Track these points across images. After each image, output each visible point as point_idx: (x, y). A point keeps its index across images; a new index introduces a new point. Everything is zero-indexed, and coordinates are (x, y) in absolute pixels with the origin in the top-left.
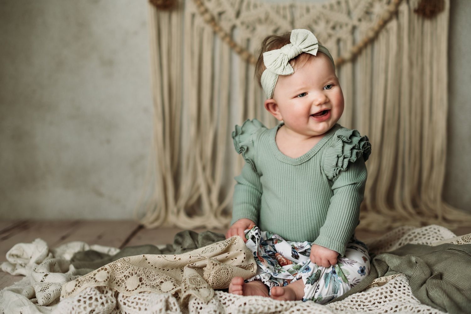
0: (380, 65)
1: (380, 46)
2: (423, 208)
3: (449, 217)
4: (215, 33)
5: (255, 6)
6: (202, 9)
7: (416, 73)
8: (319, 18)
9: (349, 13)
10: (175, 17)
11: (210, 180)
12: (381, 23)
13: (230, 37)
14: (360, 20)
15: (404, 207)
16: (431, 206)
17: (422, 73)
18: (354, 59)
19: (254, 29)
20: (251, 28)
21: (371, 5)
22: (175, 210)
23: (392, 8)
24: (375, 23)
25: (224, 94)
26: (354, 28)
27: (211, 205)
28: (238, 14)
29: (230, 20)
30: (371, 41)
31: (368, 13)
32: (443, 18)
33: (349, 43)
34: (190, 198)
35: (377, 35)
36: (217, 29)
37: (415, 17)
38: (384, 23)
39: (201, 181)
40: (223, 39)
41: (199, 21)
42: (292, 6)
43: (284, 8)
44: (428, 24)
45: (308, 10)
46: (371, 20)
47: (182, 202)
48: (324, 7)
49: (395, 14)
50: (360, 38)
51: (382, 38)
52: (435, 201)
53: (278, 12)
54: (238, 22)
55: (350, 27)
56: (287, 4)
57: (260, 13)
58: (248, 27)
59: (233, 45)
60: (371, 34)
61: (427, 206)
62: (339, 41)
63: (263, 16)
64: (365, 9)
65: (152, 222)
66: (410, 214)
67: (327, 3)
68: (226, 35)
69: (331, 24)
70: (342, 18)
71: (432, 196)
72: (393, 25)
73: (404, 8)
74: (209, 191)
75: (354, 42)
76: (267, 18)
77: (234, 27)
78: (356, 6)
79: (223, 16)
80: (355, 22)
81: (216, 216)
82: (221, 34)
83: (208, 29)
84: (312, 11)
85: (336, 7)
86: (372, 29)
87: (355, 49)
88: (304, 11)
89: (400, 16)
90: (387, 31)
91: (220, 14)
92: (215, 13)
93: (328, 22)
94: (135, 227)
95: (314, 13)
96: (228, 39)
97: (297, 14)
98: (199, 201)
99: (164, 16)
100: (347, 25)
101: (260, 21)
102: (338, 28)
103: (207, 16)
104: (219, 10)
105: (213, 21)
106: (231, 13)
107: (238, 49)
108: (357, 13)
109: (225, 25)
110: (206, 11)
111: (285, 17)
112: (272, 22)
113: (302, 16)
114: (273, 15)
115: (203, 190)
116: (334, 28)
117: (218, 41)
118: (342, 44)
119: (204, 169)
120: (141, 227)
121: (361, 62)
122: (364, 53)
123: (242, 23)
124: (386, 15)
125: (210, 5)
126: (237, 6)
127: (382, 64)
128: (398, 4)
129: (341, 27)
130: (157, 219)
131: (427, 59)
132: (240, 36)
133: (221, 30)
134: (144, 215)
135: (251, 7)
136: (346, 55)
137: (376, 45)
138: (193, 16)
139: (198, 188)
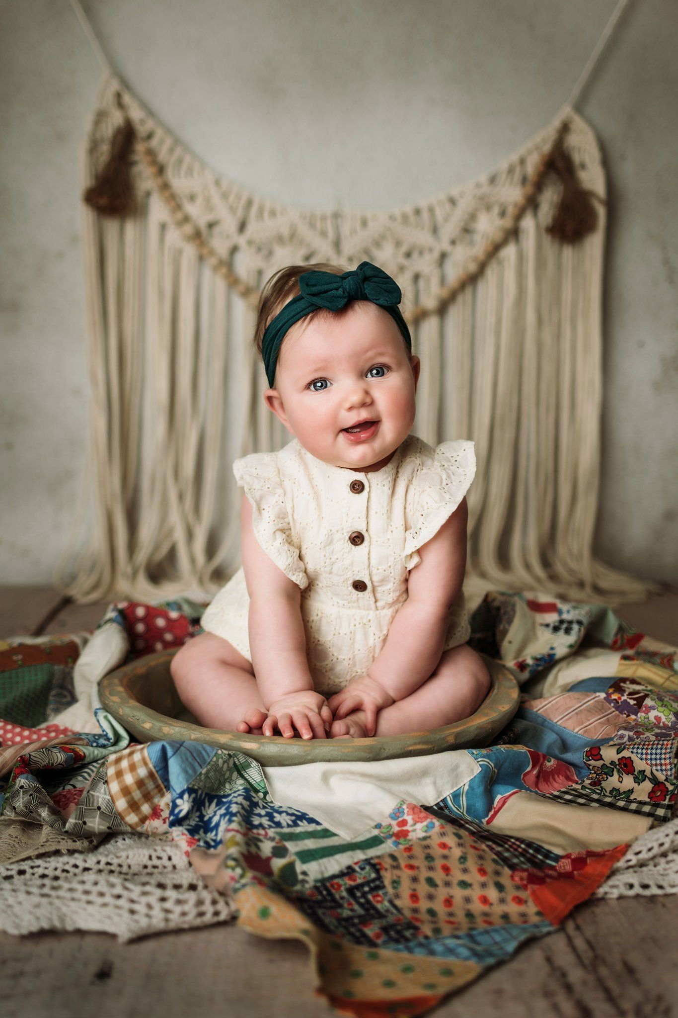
0: (486, 319)
1: (487, 288)
2: (559, 568)
3: (604, 584)
4: (201, 259)
5: (273, 214)
6: (179, 216)
7: (547, 336)
8: (383, 237)
9: (435, 230)
10: (131, 229)
11: (191, 516)
12: (490, 249)
13: (227, 266)
14: (453, 242)
15: (528, 567)
16: (573, 565)
17: (558, 336)
18: (442, 309)
19: (270, 253)
20: (265, 251)
21: (473, 217)
22: (129, 570)
23: (508, 223)
24: (479, 249)
25: (217, 366)
26: (443, 256)
27: (193, 560)
28: (242, 227)
29: (228, 237)
30: (472, 280)
31: (467, 230)
32: (595, 243)
33: (435, 282)
34: (157, 548)
35: (482, 268)
36: (205, 251)
37: (547, 239)
38: (495, 249)
39: (175, 519)
40: (216, 269)
41: (174, 236)
42: (336, 216)
43: (324, 218)
44: (568, 252)
45: (364, 223)
46: (471, 243)
47: (142, 556)
48: (392, 218)
49: (513, 234)
50: (454, 273)
51: (491, 273)
52: (579, 557)
53: (312, 225)
54: (242, 241)
55: (436, 254)
56: (329, 210)
57: (282, 225)
58: (259, 249)
59: (233, 281)
60: (472, 267)
61: (565, 565)
62: (416, 277)
63: (286, 232)
64: (462, 224)
65: (88, 593)
66: (538, 580)
67: (397, 212)
68: (221, 263)
69: (404, 249)
70: (423, 238)
71: (575, 548)
72: (510, 252)
73: (528, 224)
74: (190, 535)
75: (443, 281)
76: (293, 236)
77: (234, 250)
78: (446, 219)
79: (217, 230)
80: (445, 246)
81: (201, 581)
82: (213, 261)
83: (190, 251)
84: (370, 224)
85: (412, 219)
86: (475, 259)
87: (445, 293)
88: (358, 225)
89: (523, 237)
90: (500, 263)
91: (211, 225)
92: (202, 223)
93: (398, 244)
94: (56, 602)
95: (374, 228)
96: (224, 270)
97: (345, 229)
98: (172, 554)
99: (111, 226)
100: (431, 250)
101: (280, 240)
102: (415, 255)
103: (188, 229)
104: (209, 218)
105: (197, 237)
106: (229, 224)
107: (241, 288)
108: (449, 230)
109: (220, 246)
110: (186, 219)
111: (324, 234)
112: (301, 242)
113: (354, 232)
114: (303, 230)
115: (179, 536)
116: (408, 255)
117: (207, 273)
118: (421, 283)
119: (181, 497)
120: (67, 601)
121: (455, 314)
122: (460, 299)
123: (250, 243)
124: (498, 236)
125: (193, 210)
126: (240, 212)
127: (491, 320)
128: (519, 217)
129: (421, 253)
130: (96, 586)
131: (566, 312)
132: (245, 265)
133: (212, 253)
134: (73, 578)
135: (266, 215)
136: (430, 302)
137: (481, 287)
138: (163, 227)
139: (170, 532)
